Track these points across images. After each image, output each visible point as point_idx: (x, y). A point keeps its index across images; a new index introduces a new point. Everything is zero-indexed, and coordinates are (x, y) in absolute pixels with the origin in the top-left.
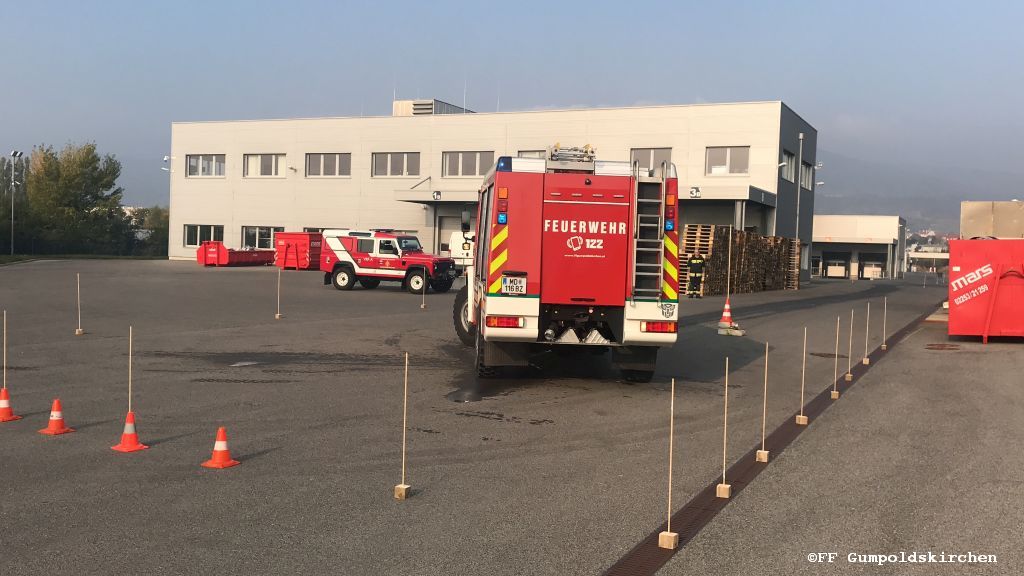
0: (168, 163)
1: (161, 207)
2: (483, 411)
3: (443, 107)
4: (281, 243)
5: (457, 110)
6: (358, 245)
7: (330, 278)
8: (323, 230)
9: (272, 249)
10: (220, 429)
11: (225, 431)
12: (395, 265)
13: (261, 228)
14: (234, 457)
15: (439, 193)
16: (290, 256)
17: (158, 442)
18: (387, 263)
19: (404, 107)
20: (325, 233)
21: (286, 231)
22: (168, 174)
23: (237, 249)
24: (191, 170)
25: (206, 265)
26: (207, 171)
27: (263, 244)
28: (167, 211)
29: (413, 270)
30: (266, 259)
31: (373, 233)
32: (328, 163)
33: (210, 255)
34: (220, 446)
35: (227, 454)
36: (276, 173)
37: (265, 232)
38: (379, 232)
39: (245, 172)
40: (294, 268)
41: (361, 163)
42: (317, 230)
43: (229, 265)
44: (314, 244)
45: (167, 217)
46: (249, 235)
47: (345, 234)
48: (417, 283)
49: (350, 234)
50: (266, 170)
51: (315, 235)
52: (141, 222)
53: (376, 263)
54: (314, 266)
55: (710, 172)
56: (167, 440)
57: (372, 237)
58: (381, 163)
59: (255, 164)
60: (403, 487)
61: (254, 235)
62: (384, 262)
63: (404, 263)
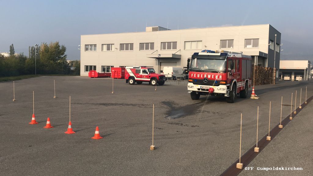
0: (80, 47)
1: (78, 60)
2: (176, 122)
3: (161, 29)
4: (113, 71)
5: (166, 29)
6: (136, 71)
7: (128, 81)
8: (125, 67)
9: (110, 72)
10: (97, 127)
11: (98, 128)
12: (147, 77)
13: (107, 66)
14: (101, 136)
15: (160, 55)
16: (116, 75)
17: (78, 131)
18: (145, 77)
19: (149, 29)
20: (126, 68)
21: (114, 67)
22: (80, 50)
23: (100, 73)
24: (87, 49)
25: (91, 77)
26: (91, 49)
27: (108, 71)
28: (80, 61)
29: (152, 79)
30: (108, 76)
31: (140, 67)
32: (126, 47)
33: (92, 74)
34: (97, 132)
35: (99, 135)
36: (111, 50)
37: (108, 67)
38: (142, 67)
39: (102, 49)
40: (117, 78)
41: (136, 46)
42: (123, 67)
43: (98, 77)
44: (123, 71)
45: (80, 63)
46: (103, 69)
47: (132, 68)
48: (154, 82)
49: (134, 68)
50: (108, 49)
51: (123, 68)
52: (72, 65)
53: (141, 77)
54: (123, 77)
55: (246, 47)
56: (81, 130)
57: (140, 69)
58: (142, 46)
59: (105, 47)
60: (153, 146)
61: (105, 68)
62: (144, 76)
63: (150, 76)
